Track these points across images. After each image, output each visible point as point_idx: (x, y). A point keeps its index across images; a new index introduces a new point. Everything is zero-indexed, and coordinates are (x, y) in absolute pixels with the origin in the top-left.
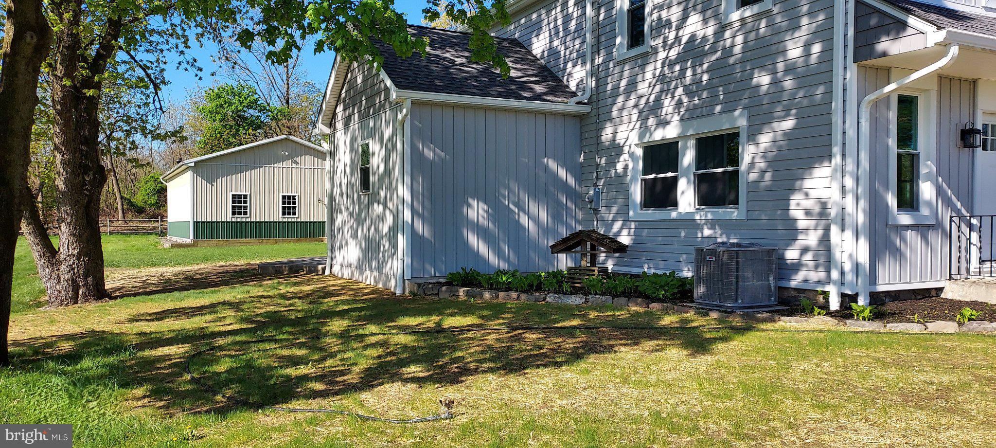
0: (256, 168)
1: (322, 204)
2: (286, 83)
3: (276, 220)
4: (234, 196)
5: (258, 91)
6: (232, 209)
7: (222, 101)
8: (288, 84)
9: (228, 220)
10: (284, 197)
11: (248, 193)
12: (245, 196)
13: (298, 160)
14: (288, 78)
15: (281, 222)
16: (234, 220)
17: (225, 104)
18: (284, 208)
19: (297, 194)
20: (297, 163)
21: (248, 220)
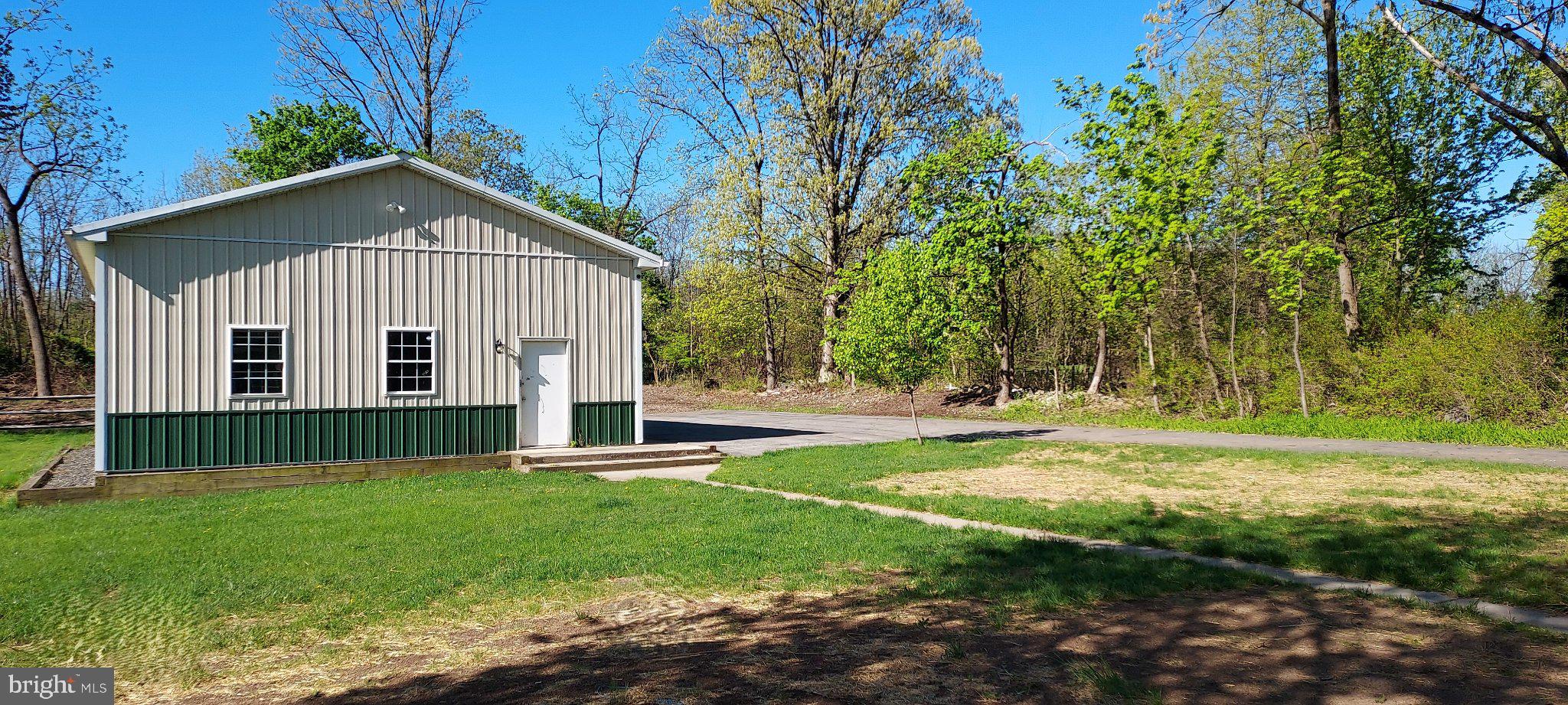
0: (308, 250)
1: (507, 356)
2: (424, 103)
3: (371, 404)
4: (238, 335)
5: (364, 117)
6: (234, 375)
7: (286, 136)
8: (429, 104)
9: (221, 408)
10: (393, 337)
11: (283, 326)
12: (275, 335)
13: (436, 227)
14: (429, 92)
15: (385, 410)
16: (240, 407)
17: (292, 142)
18: (392, 369)
19: (433, 329)
20: (432, 238)
21: (285, 406)
